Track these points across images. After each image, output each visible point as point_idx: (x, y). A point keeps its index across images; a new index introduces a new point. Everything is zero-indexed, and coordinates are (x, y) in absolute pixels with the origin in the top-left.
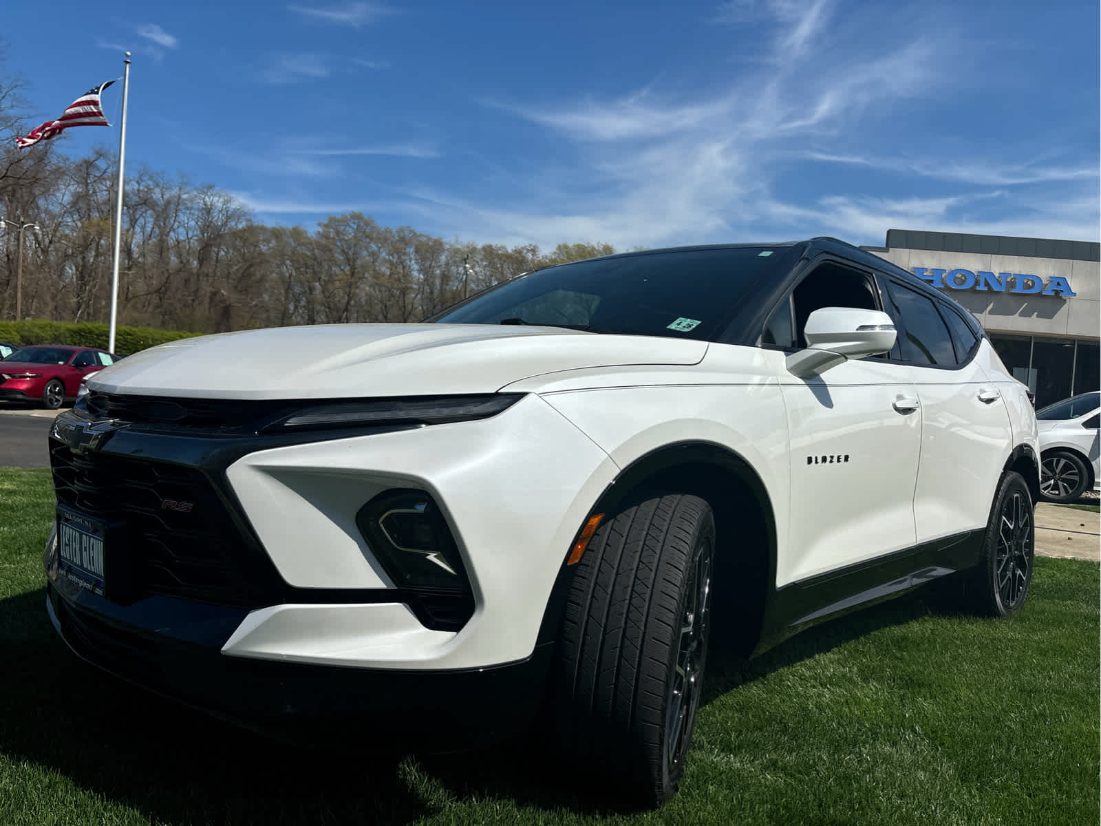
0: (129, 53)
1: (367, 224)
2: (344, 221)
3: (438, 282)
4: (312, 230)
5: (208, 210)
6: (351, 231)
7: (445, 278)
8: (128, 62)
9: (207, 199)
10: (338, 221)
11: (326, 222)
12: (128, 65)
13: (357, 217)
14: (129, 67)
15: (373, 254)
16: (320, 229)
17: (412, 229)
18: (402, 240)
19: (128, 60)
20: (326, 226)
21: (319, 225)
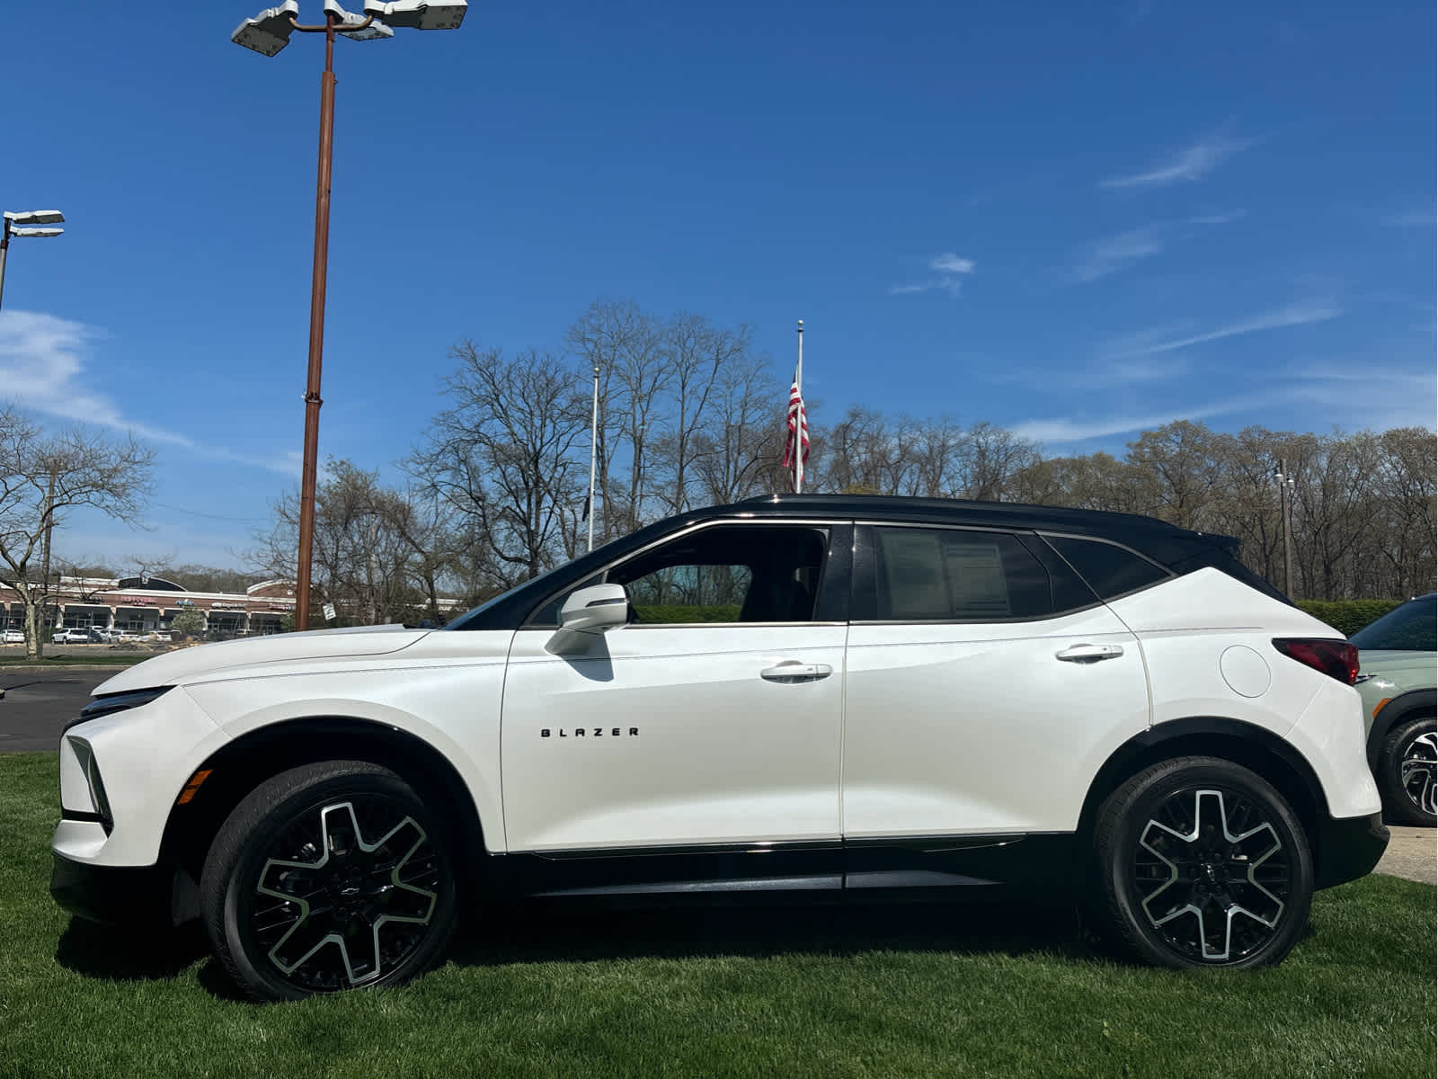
0: (801, 322)
1: (1196, 433)
2: (1163, 434)
3: (1319, 495)
4: (1119, 454)
5: (982, 453)
6: (1173, 446)
7: (1329, 489)
8: (800, 331)
9: (981, 440)
10: (1156, 437)
11: (1137, 440)
12: (801, 334)
13: (1182, 427)
14: (803, 336)
15: (1210, 471)
16: (1131, 452)
17: (1262, 428)
18: (1250, 446)
19: (801, 329)
20: (1140, 445)
21: (1129, 445)
